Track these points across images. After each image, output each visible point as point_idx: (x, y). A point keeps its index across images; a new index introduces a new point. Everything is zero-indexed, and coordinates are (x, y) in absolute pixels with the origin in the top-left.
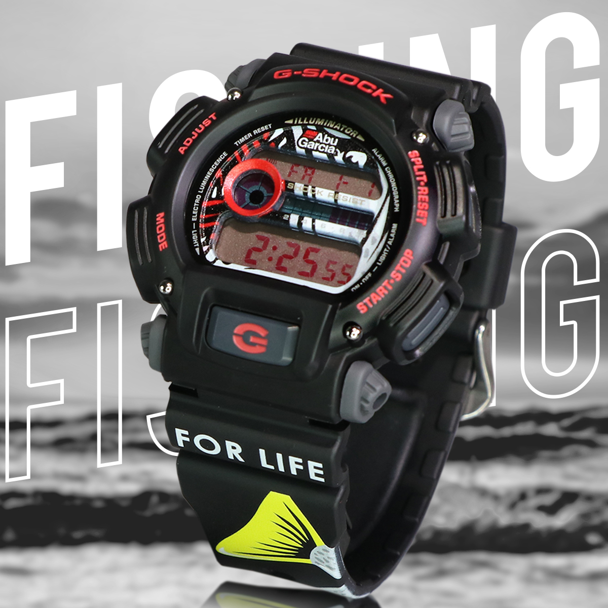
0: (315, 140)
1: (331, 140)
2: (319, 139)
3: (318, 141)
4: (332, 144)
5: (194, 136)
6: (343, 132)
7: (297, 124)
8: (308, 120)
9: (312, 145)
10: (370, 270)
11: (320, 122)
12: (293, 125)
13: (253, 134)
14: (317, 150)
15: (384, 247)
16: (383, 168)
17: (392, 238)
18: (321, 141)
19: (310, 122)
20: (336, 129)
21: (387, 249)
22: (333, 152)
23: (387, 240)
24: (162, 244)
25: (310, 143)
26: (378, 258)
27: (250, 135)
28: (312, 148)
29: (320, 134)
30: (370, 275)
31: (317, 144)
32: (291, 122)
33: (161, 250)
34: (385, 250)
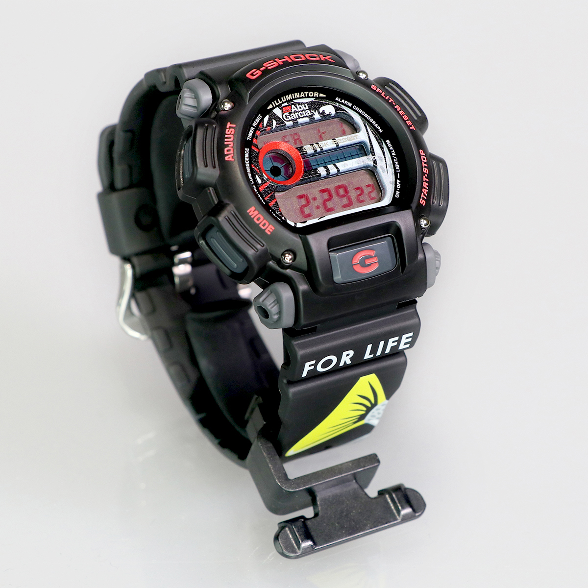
0: (293, 111)
1: (303, 107)
2: (294, 110)
3: (295, 112)
4: (305, 109)
5: (230, 144)
6: (308, 97)
7: (276, 106)
8: (281, 100)
9: (295, 116)
10: (396, 178)
11: (289, 97)
12: (274, 108)
13: (254, 127)
14: (299, 118)
15: (393, 159)
16: (351, 108)
17: (392, 150)
18: (297, 111)
19: (283, 101)
20: (303, 97)
21: (396, 159)
22: (310, 114)
23: (391, 154)
25: (291, 115)
26: (395, 168)
27: (252, 129)
28: (295, 118)
29: (293, 106)
30: (398, 181)
31: (296, 114)
32: (270, 107)
33: (269, 233)
34: (395, 160)
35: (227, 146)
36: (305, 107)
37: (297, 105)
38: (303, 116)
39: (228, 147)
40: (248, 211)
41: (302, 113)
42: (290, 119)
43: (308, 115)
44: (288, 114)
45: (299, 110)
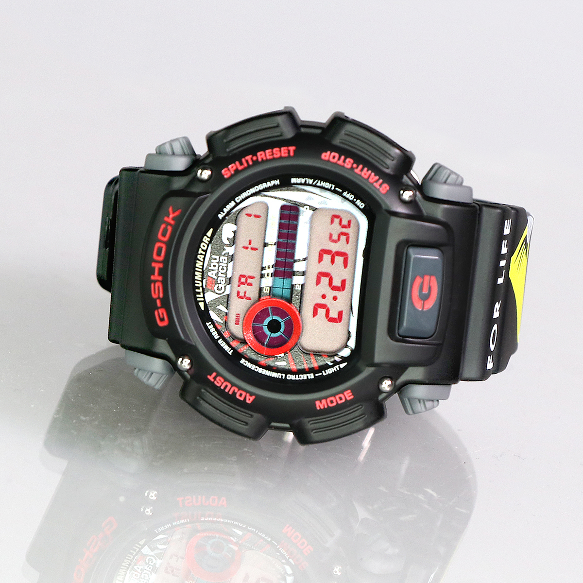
0: (216, 278)
1: (215, 262)
2: (214, 274)
3: (217, 274)
4: (217, 261)
5: (234, 390)
6: (206, 251)
7: (204, 297)
8: (198, 288)
9: (222, 279)
10: (340, 194)
11: (198, 276)
12: (204, 301)
13: (219, 339)
14: (226, 273)
15: (315, 186)
16: (237, 204)
17: (306, 181)
18: (217, 271)
19: (200, 285)
20: (204, 259)
21: (317, 183)
22: (226, 258)
23: (309, 185)
24: (347, 396)
25: (219, 282)
26: (327, 189)
27: (220, 341)
28: (224, 279)
29: (210, 274)
30: (345, 194)
31: (220, 275)
32: (202, 305)
33: (352, 397)
35: (234, 393)
36: (216, 259)
37: (210, 268)
38: (225, 268)
39: (236, 393)
40: (318, 408)
41: (221, 267)
42: (223, 286)
43: (226, 261)
44: (217, 285)
45: (216, 268)
